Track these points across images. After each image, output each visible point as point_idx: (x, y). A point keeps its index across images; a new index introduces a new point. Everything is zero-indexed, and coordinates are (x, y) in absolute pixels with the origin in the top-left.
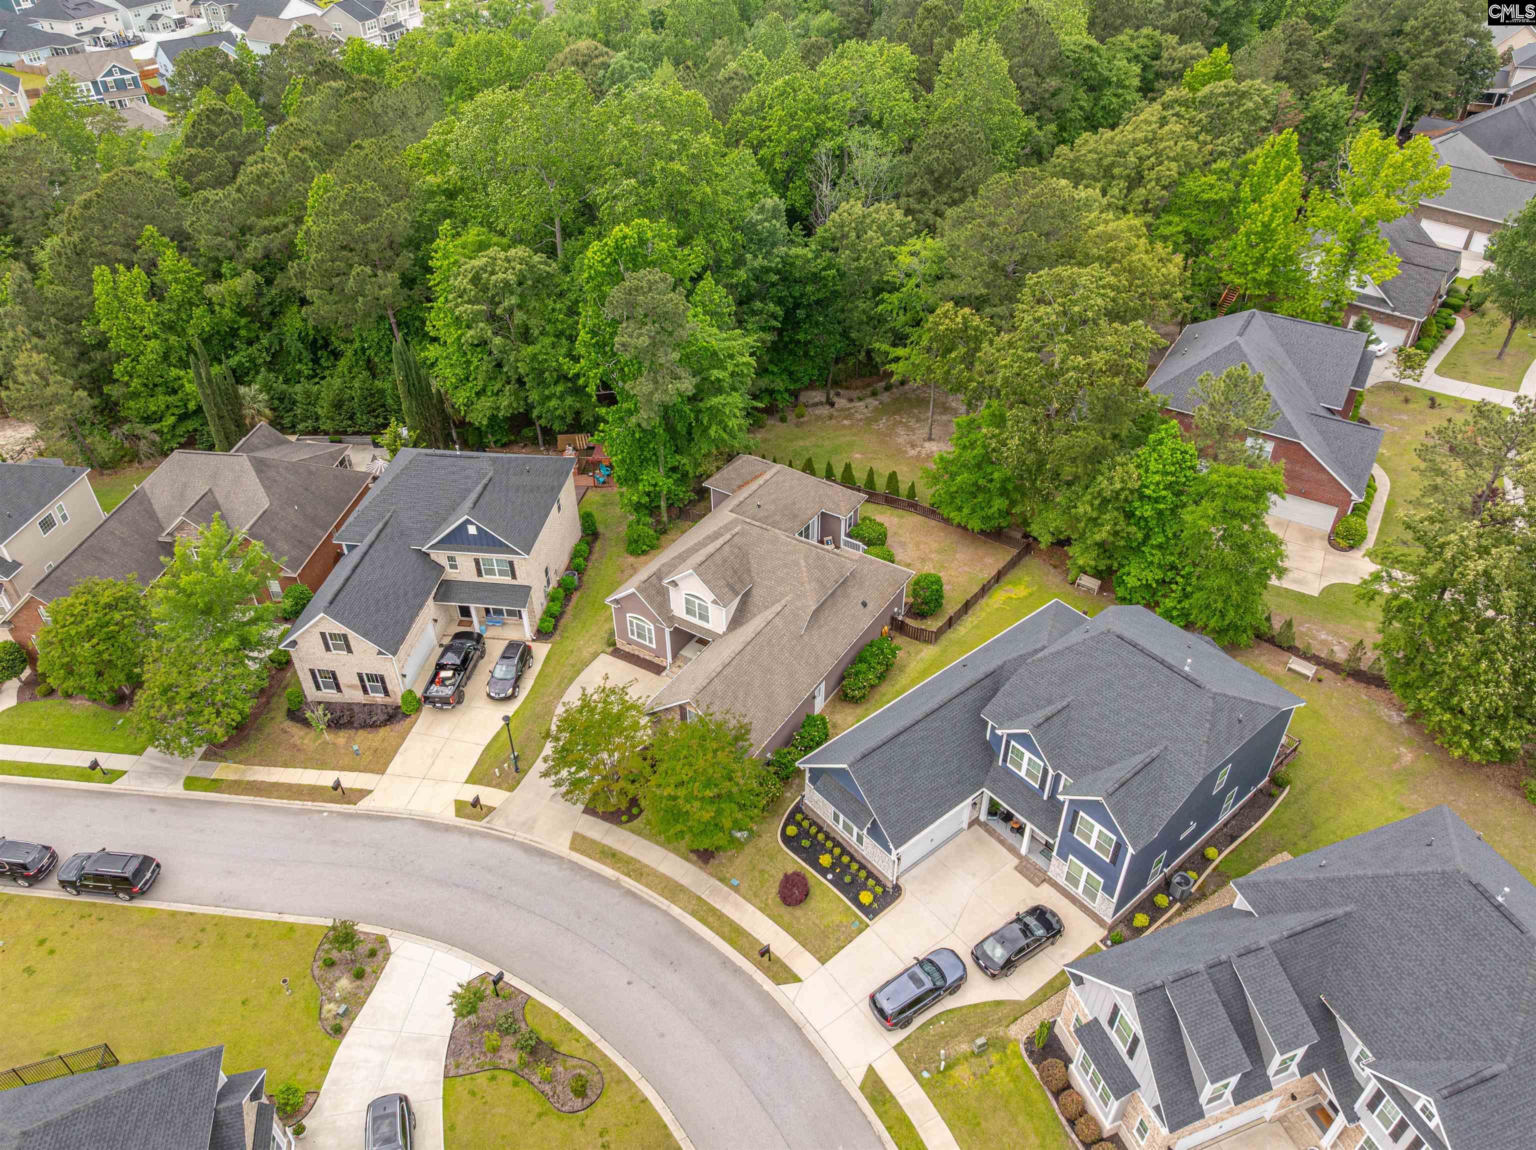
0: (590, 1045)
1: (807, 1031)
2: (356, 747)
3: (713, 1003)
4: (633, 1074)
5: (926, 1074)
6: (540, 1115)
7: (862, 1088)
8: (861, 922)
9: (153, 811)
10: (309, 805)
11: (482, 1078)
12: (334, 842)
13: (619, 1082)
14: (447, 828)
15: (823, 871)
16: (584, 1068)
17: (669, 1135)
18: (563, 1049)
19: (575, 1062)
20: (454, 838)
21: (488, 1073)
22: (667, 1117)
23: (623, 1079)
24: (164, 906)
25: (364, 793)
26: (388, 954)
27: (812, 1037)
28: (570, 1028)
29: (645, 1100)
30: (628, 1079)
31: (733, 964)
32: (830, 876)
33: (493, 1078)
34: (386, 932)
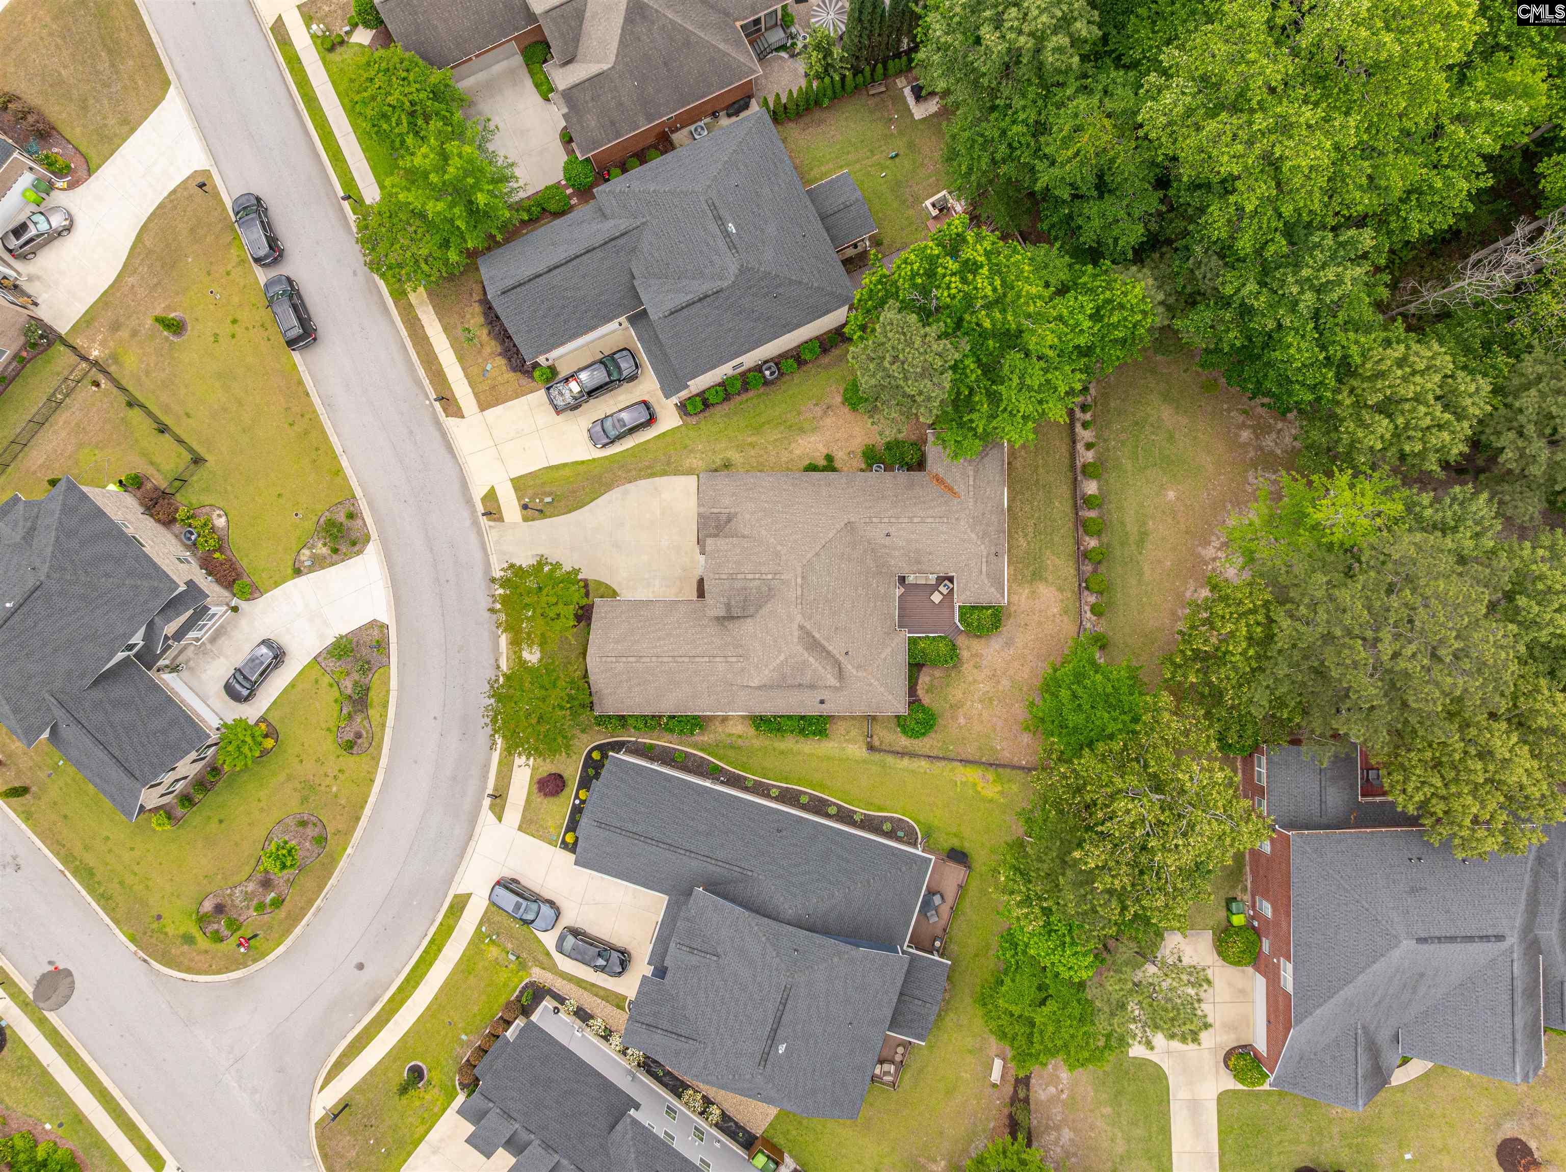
0: (383, 725)
1: (473, 844)
2: (489, 367)
3: (454, 778)
4: (384, 762)
5: (484, 929)
6: (329, 729)
7: (456, 896)
8: (557, 841)
9: (355, 274)
10: (426, 382)
11: (327, 679)
12: (411, 432)
13: (373, 758)
14: (469, 501)
15: (577, 797)
16: (367, 732)
17: (362, 807)
18: (371, 712)
19: (367, 725)
20: (466, 514)
21: (331, 681)
22: (372, 799)
23: (376, 759)
24: (301, 368)
25: (459, 413)
26: (360, 552)
27: (470, 850)
28: (385, 705)
29: (372, 781)
30: (378, 763)
31: (488, 772)
32: (577, 802)
33: (331, 685)
34: (374, 535)
